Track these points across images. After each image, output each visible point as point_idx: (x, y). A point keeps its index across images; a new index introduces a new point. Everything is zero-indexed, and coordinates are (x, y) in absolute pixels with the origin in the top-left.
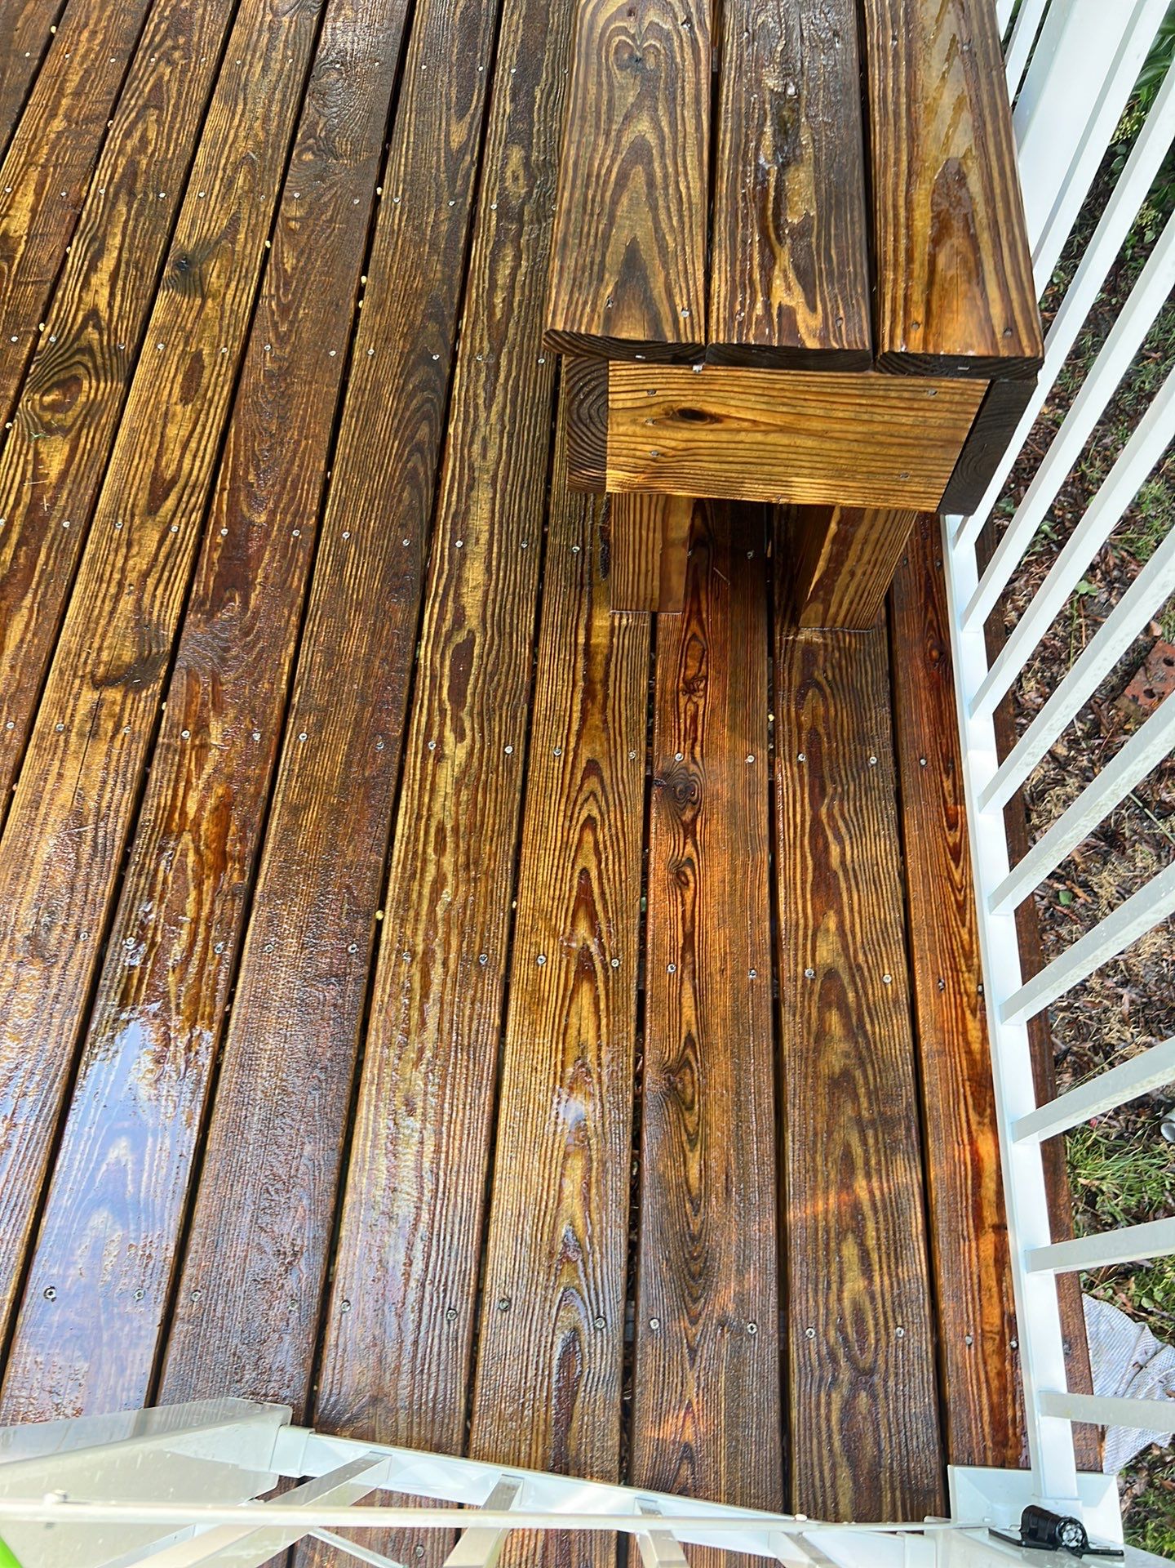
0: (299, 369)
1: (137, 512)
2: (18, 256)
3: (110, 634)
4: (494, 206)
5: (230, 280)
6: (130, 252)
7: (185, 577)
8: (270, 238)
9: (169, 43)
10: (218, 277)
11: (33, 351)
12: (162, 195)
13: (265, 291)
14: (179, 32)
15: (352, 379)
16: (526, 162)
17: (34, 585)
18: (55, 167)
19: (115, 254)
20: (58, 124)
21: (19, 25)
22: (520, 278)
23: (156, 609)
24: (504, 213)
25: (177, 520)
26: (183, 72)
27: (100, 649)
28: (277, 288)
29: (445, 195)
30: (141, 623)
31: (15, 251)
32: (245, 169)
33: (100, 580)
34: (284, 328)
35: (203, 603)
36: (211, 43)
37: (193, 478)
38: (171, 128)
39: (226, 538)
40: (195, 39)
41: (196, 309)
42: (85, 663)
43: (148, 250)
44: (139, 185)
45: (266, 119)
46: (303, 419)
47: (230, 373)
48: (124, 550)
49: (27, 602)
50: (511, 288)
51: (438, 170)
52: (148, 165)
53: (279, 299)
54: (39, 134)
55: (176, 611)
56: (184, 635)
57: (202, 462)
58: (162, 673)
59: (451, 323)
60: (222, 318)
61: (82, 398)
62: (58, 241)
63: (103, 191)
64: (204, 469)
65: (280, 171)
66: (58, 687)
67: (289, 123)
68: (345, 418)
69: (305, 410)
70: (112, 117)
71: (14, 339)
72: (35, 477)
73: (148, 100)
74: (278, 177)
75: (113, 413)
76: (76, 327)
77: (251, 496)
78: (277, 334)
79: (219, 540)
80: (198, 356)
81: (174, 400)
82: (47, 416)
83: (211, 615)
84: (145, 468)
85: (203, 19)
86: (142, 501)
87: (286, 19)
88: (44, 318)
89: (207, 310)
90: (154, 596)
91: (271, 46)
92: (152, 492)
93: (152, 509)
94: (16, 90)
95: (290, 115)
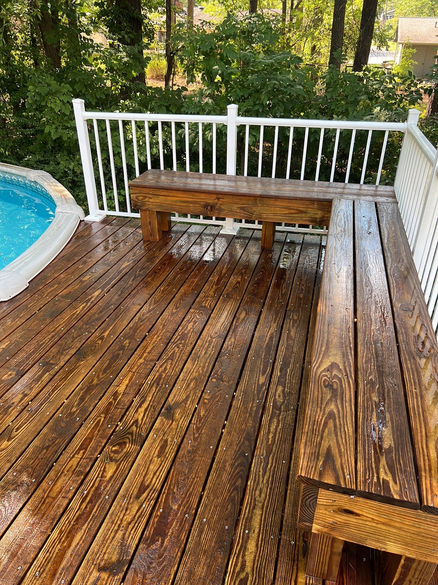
0: (199, 451)
1: (132, 497)
2: (118, 399)
3: (110, 547)
4: (272, 404)
5: (182, 416)
6: (153, 403)
7: (143, 527)
8: (198, 404)
9: (179, 342)
10: (179, 415)
11: (114, 431)
12: (167, 386)
13: (193, 421)
14: (182, 339)
15: (217, 458)
16: (283, 391)
17: (89, 521)
18: (137, 373)
19: (148, 403)
20: (142, 361)
21: (138, 331)
22: (278, 430)
23: (130, 539)
24: (275, 406)
25: (145, 502)
26: (181, 351)
27: (105, 553)
28: (197, 421)
29: (256, 399)
30: (123, 545)
31: (118, 397)
32: (194, 381)
33: (113, 523)
34: (196, 436)
35: (147, 540)
36: (191, 344)
37: (155, 486)
38: (174, 366)
39: (161, 513)
40: (187, 342)
41: (169, 424)
42: (98, 558)
43: (159, 403)
44: (161, 382)
45: (204, 367)
46: (197, 470)
47: (176, 449)
48: (124, 511)
49: (84, 527)
50: (275, 434)
51: (254, 390)
52: (165, 376)
53: (197, 425)
54: (135, 363)
55: (137, 542)
56: (137, 553)
57: (159, 481)
58: (125, 569)
59: (253, 442)
60: (177, 429)
61: (125, 450)
62: (132, 396)
63: (149, 382)
64: (159, 484)
65: (205, 383)
66: (85, 568)
67: (210, 369)
68: (212, 472)
69: (199, 467)
70: (158, 361)
71: (109, 426)
72: (102, 477)
73: (169, 357)
74: (204, 385)
75: (134, 457)
76: (130, 425)
77: (174, 497)
78: (194, 437)
79: (159, 513)
80: (166, 441)
81: (155, 455)
82: (112, 455)
83: (149, 546)
84: (139, 479)
85: (190, 336)
86: (135, 493)
87: (214, 340)
88: (120, 421)
89: (173, 425)
90: (130, 533)
91: (208, 347)
92: (139, 490)
93: (138, 497)
94: (132, 349)
95: (211, 367)
